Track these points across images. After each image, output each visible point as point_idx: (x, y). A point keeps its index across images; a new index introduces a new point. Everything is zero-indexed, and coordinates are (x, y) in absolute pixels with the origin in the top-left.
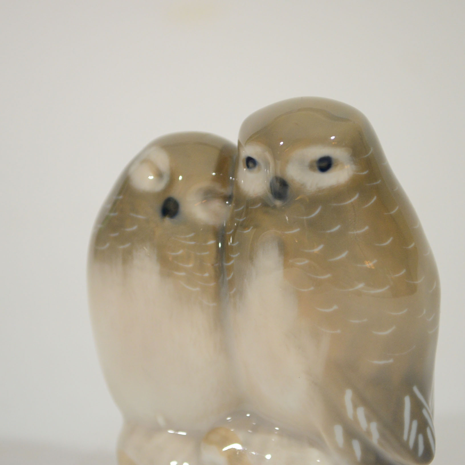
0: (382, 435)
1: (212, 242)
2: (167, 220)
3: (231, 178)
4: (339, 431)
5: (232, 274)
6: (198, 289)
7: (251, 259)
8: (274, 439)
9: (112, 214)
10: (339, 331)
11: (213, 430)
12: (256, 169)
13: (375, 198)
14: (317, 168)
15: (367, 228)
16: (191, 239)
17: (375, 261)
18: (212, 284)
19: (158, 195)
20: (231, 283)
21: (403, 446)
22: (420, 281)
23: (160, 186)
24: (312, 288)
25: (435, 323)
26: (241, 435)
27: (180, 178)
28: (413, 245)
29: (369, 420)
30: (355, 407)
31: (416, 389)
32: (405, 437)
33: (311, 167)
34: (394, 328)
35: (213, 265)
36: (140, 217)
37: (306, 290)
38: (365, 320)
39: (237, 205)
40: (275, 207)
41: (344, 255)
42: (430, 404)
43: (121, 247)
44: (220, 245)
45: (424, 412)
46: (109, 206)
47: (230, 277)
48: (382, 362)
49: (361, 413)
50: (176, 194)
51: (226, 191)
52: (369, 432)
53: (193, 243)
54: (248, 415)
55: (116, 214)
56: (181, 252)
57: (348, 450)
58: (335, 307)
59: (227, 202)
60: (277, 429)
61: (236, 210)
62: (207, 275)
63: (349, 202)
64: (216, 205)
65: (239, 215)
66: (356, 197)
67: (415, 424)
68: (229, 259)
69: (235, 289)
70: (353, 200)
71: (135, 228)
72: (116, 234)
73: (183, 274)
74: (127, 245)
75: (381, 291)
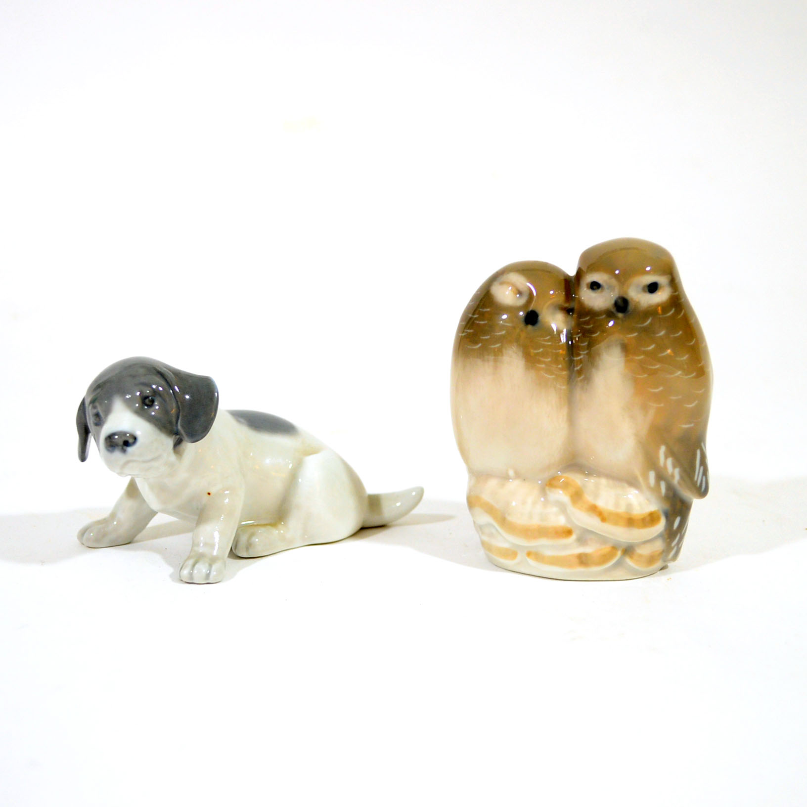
0: (682, 477)
2: (530, 327)
3: (574, 295)
4: (652, 475)
5: (580, 366)
6: (554, 376)
10: (662, 405)
12: (599, 290)
13: (683, 311)
14: (647, 290)
15: (681, 332)
16: (548, 341)
18: (565, 373)
20: (580, 372)
23: (522, 302)
24: (646, 375)
29: (674, 467)
30: (666, 457)
32: (696, 479)
33: (644, 290)
34: (696, 402)
35: (564, 359)
37: (641, 377)
38: (680, 397)
40: (617, 317)
41: (669, 351)
43: (492, 347)
47: (578, 368)
48: (687, 426)
49: (670, 462)
50: (535, 307)
51: (570, 305)
52: (673, 476)
53: (550, 343)
55: (486, 322)
56: (541, 350)
57: (657, 489)
58: (661, 388)
59: (571, 313)
62: (560, 366)
63: (668, 315)
65: (585, 323)
66: (673, 311)
67: (702, 468)
68: (578, 354)
69: (582, 377)
70: (670, 313)
71: (504, 332)
72: (487, 337)
73: (543, 366)
74: (498, 345)
75: (690, 376)
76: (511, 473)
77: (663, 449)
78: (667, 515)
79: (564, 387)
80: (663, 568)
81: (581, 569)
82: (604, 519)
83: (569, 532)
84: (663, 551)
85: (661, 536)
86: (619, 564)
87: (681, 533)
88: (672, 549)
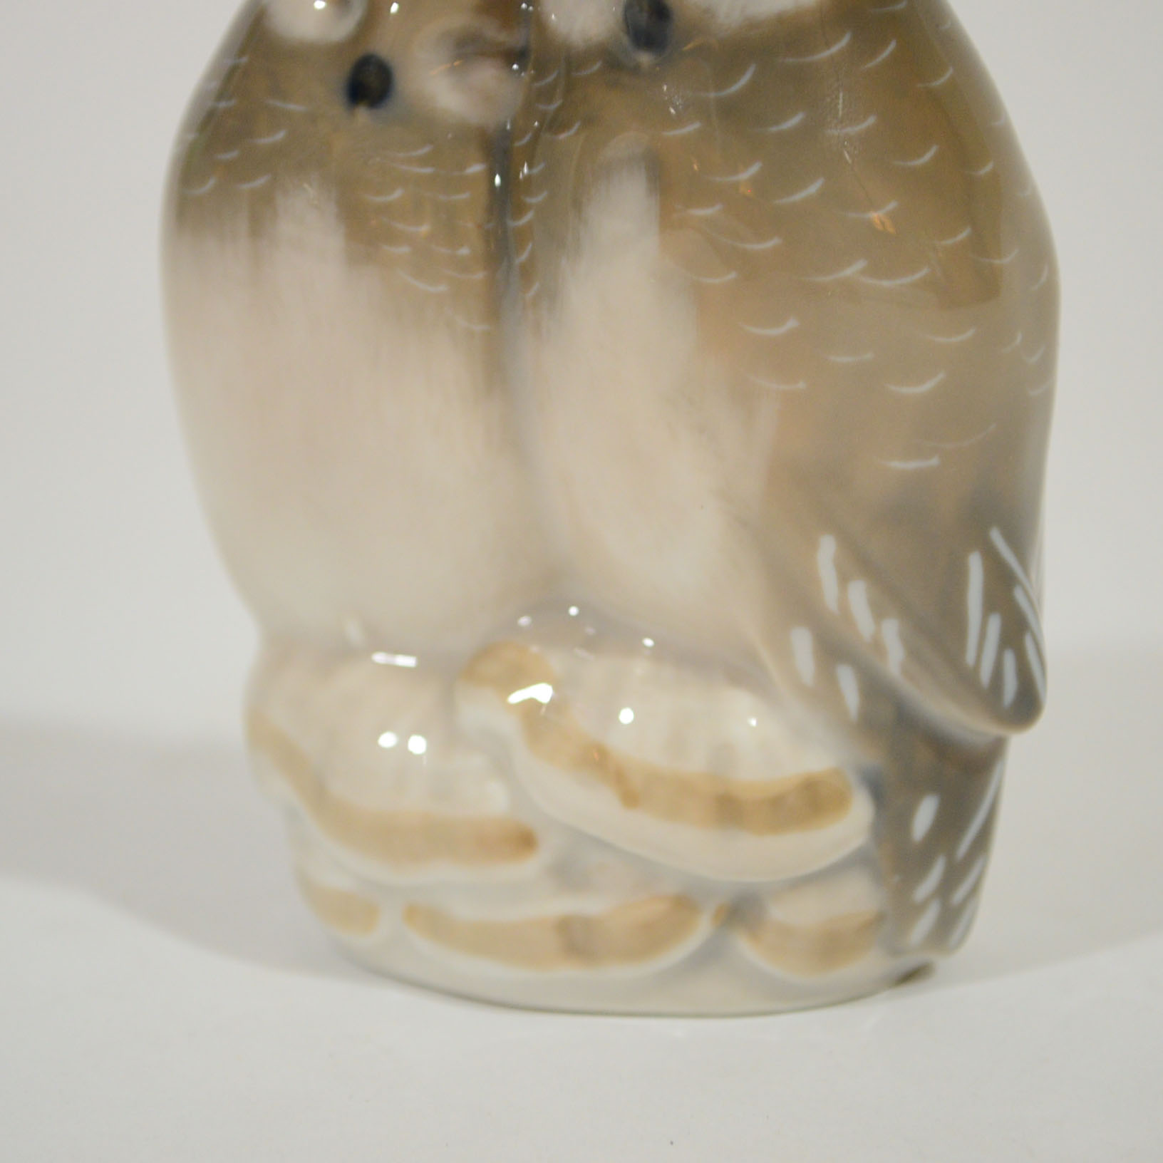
0: (913, 653)
1: (476, 168)
2: (363, 115)
3: (524, 6)
4: (802, 643)
5: (530, 246)
6: (442, 288)
7: (577, 205)
8: (640, 668)
9: (223, 105)
10: (801, 385)
11: (486, 652)
13: (892, 46)
15: (871, 120)
16: (423, 161)
17: (892, 205)
18: (479, 275)
19: (338, 49)
20: (527, 273)
21: (965, 679)
22: (1009, 259)
23: (343, 29)
24: (732, 277)
25: (1046, 369)
26: (556, 661)
27: (395, 8)
28: (988, 168)
29: (879, 614)
30: (844, 580)
31: (996, 537)
32: (970, 658)
34: (941, 376)
35: (479, 227)
36: (292, 107)
37: (717, 281)
38: (869, 356)
39: (541, 72)
40: (636, 70)
41: (813, 189)
42: (1033, 576)
43: (246, 187)
44: (498, 180)
45: (1019, 595)
46: (215, 85)
47: (524, 257)
48: (912, 465)
49: (859, 595)
50: (383, 45)
51: (512, 38)
52: (878, 646)
53: (428, 171)
54: (573, 611)
55: (233, 103)
56: (397, 194)
57: (826, 692)
58: (791, 324)
59: (515, 67)
60: (649, 642)
61: (537, 85)
62: (464, 251)
63: (826, 54)
64: (488, 75)
65: (546, 95)
66: (844, 41)
67: (995, 624)
68: (520, 210)
69: (536, 287)
70: (835, 49)
71: (280, 136)
72: (232, 155)
73: (404, 250)
74: (261, 182)
75: (908, 280)
76: (354, 632)
77: (827, 550)
78: (878, 790)
79: (479, 328)
80: (912, 976)
81: (569, 973)
82: (630, 798)
83: (524, 841)
84: (880, 918)
85: (858, 860)
86: (708, 956)
87: (950, 854)
88: (920, 908)
